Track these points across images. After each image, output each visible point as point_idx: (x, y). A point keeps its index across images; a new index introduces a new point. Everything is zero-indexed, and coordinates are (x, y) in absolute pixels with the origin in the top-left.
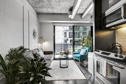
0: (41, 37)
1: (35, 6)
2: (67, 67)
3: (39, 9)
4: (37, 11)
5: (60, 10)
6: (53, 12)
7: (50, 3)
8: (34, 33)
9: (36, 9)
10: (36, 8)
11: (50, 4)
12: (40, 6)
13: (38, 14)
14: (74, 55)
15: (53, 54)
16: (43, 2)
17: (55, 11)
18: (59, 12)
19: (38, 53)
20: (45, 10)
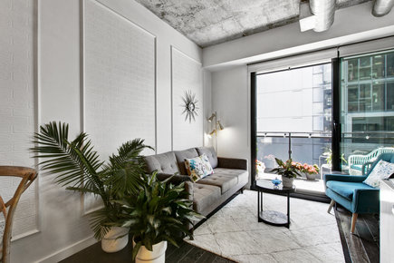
0: (214, 115)
1: (187, 29)
2: (287, 225)
3: (198, 33)
4: (197, 40)
5: (265, 15)
6: (242, 30)
7: (220, 4)
8: (188, 105)
9: (191, 36)
10: (191, 32)
11: (222, 7)
12: (198, 25)
13: (202, 48)
14: (329, 183)
15: (245, 169)
16: (202, 8)
17: (249, 23)
18: (264, 22)
19: (189, 160)
20: (215, 32)
